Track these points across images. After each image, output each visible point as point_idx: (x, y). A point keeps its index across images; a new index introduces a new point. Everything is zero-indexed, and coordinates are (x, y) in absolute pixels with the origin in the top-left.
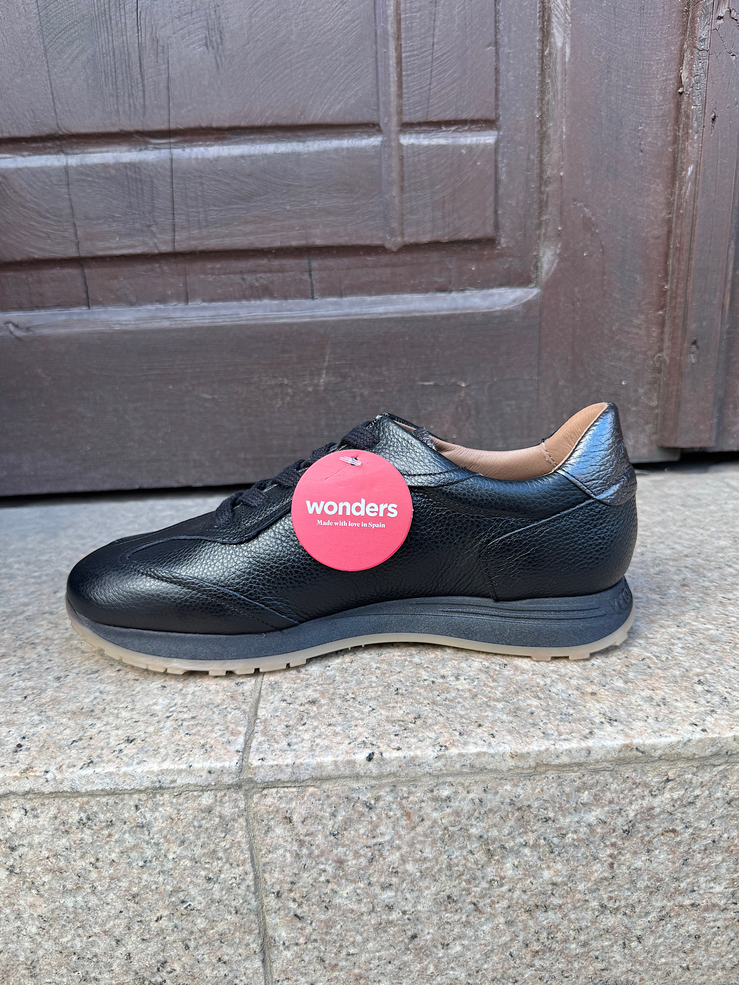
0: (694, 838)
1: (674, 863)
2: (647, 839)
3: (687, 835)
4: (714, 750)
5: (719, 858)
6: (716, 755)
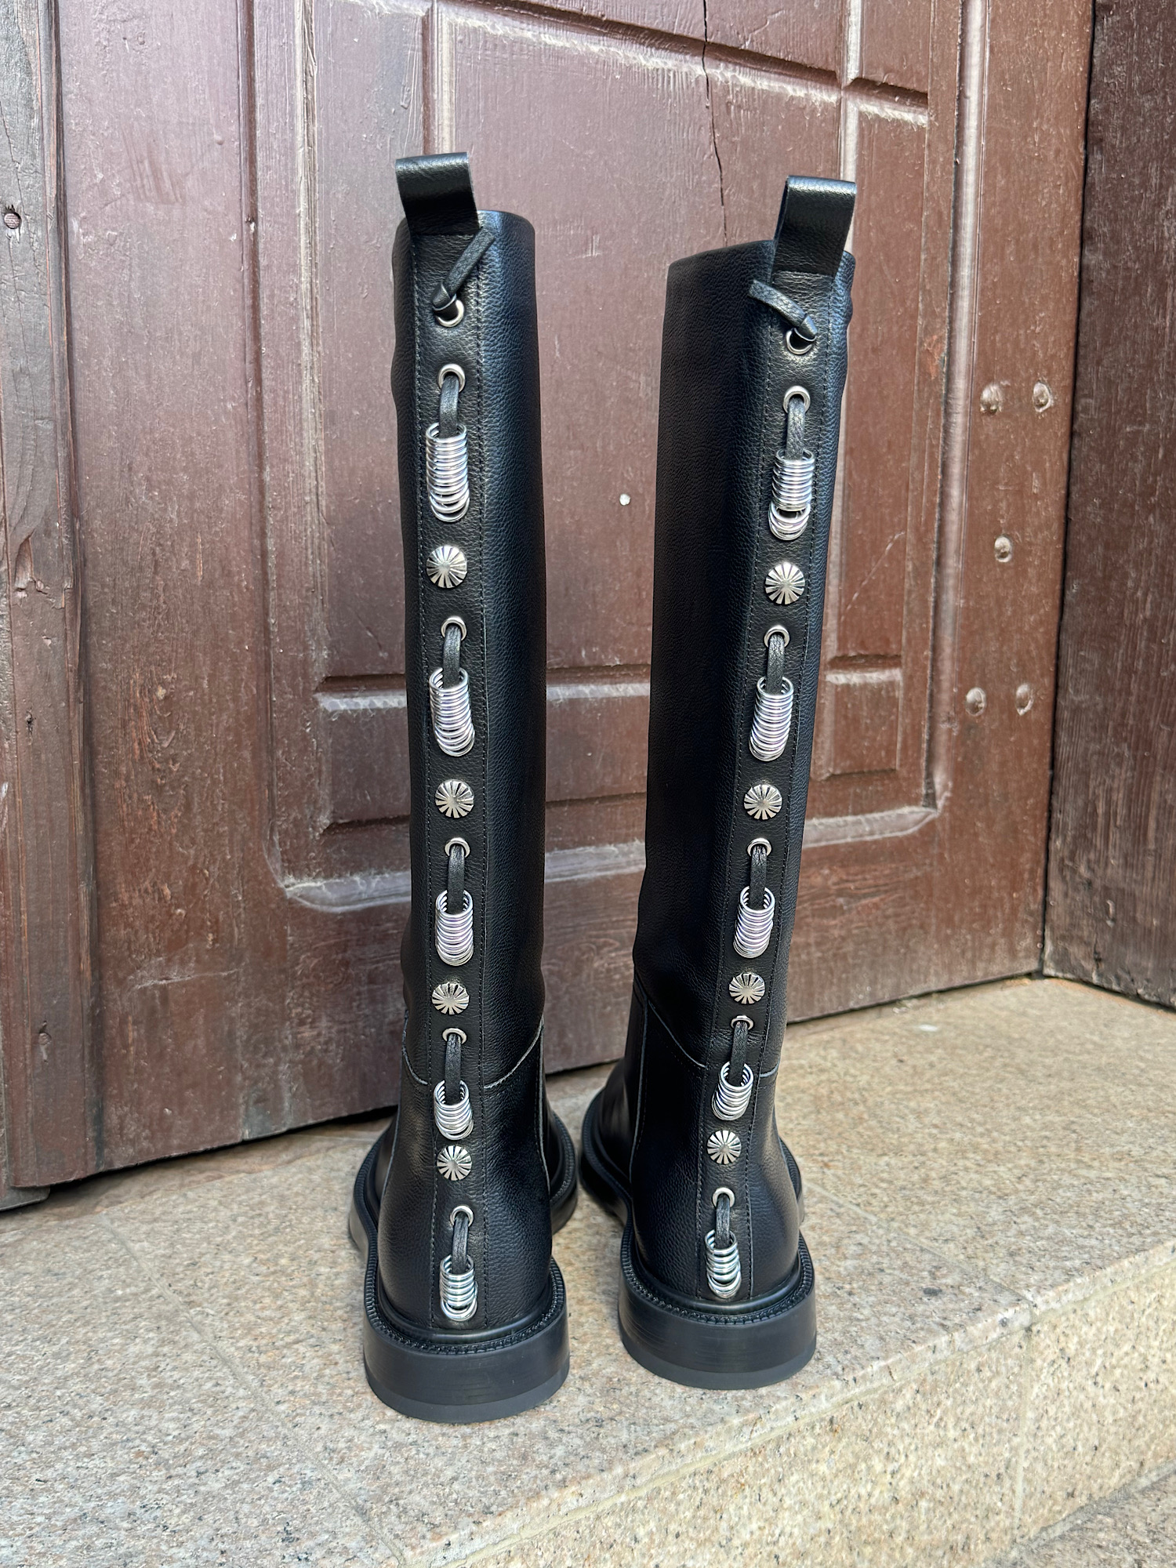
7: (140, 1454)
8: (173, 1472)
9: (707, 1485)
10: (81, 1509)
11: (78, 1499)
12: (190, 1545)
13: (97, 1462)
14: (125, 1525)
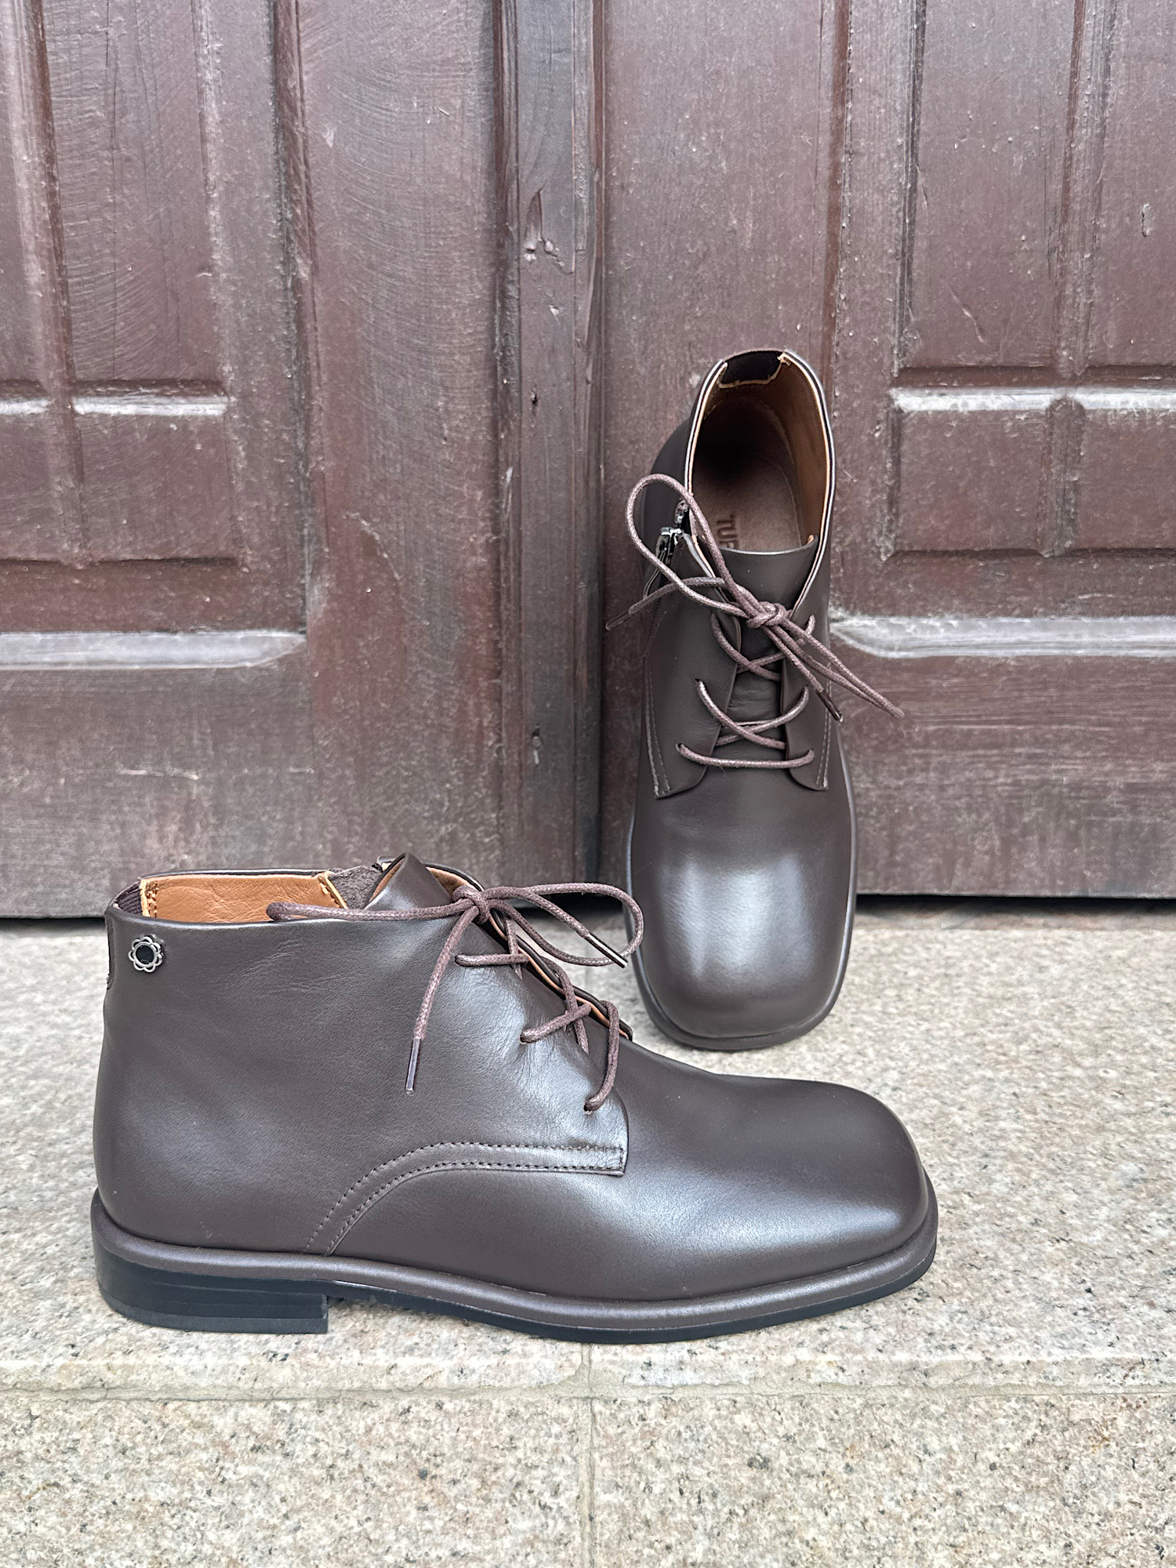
0: (90, 1496)
1: (68, 1529)
2: (25, 1493)
3: (76, 1492)
4: (84, 1380)
5: (129, 1527)
6: (88, 1387)
9: (1048, 1422)
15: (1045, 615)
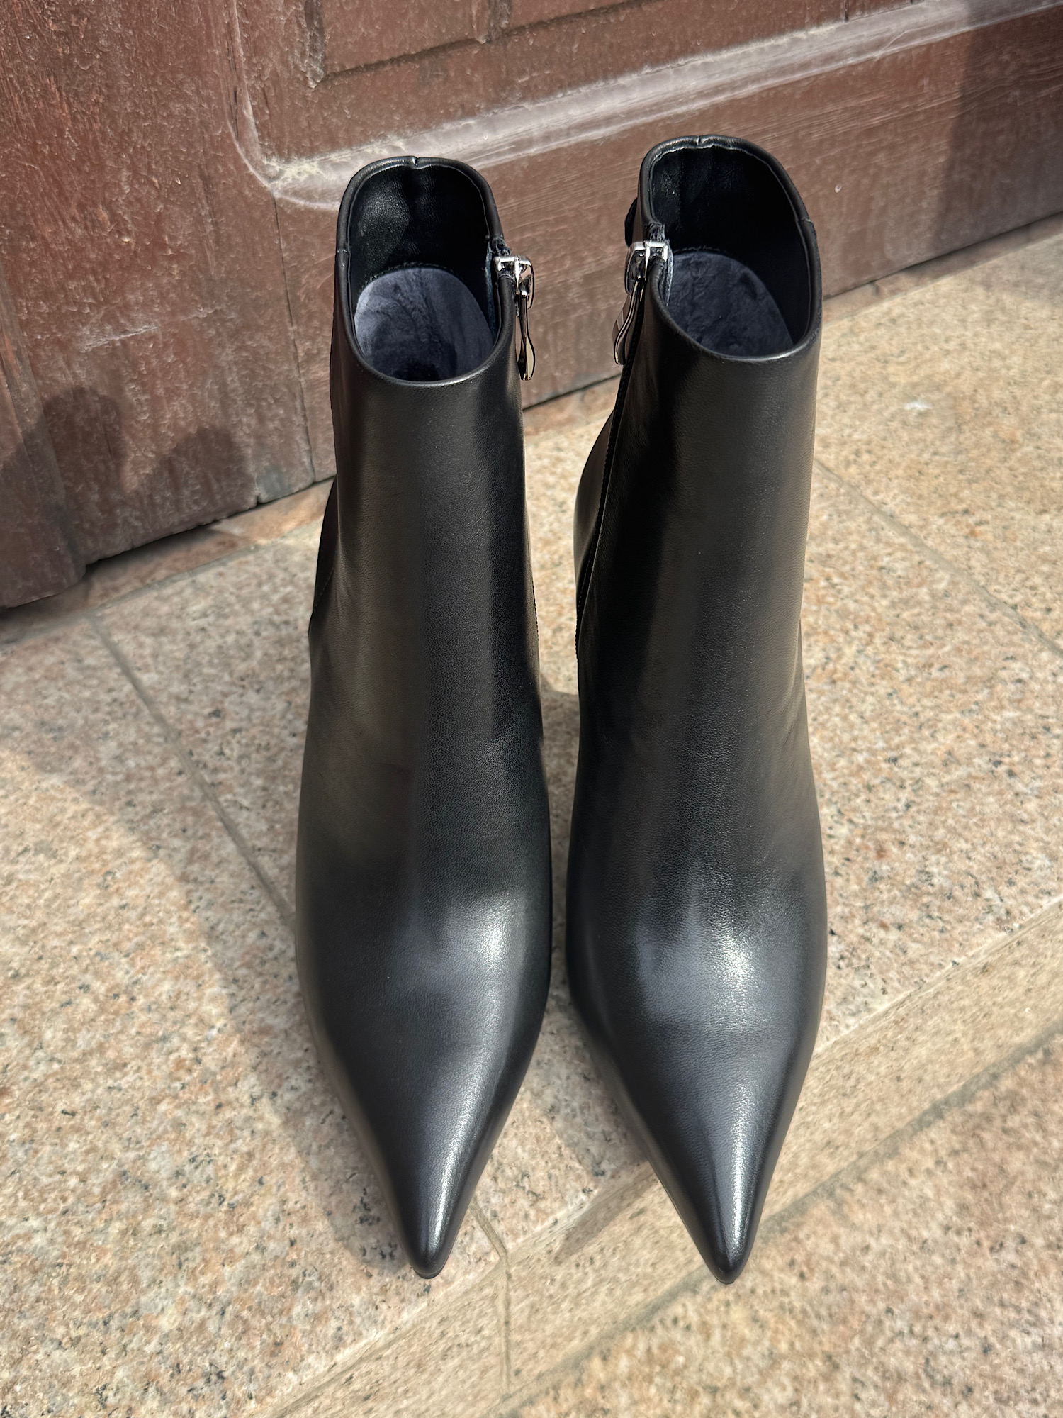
7: (180, 1063)
8: (223, 1098)
10: (120, 1165)
11: (116, 1147)
12: (252, 1229)
13: (130, 1078)
14: (174, 1193)
15: (488, 110)
